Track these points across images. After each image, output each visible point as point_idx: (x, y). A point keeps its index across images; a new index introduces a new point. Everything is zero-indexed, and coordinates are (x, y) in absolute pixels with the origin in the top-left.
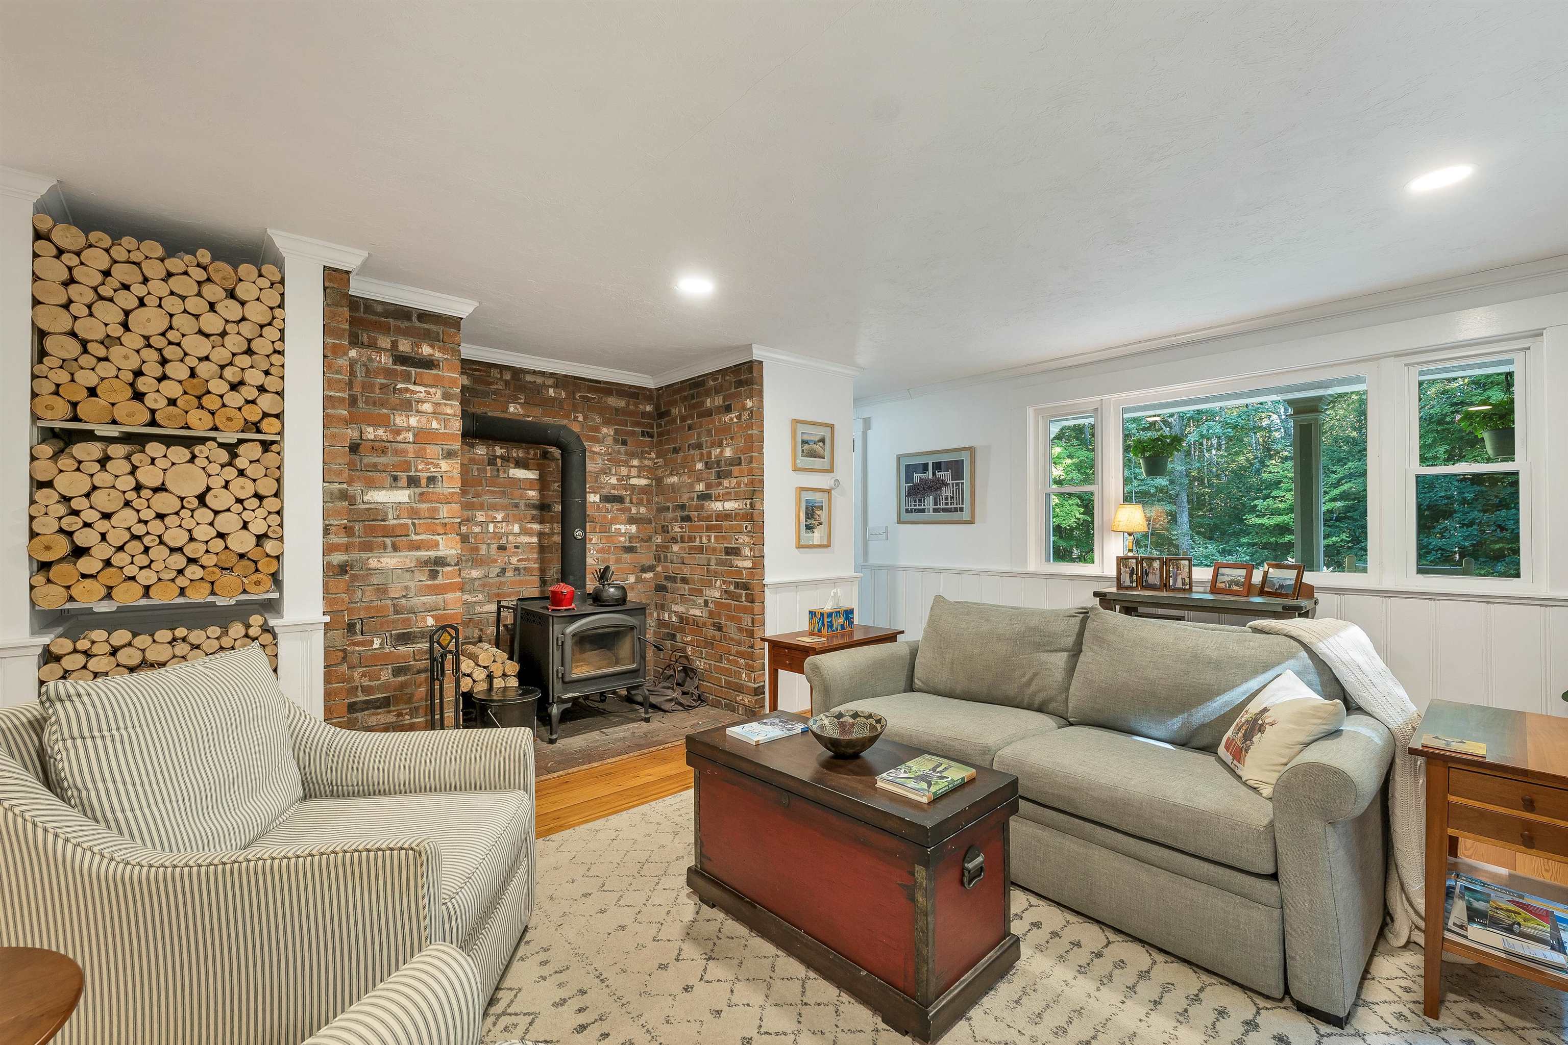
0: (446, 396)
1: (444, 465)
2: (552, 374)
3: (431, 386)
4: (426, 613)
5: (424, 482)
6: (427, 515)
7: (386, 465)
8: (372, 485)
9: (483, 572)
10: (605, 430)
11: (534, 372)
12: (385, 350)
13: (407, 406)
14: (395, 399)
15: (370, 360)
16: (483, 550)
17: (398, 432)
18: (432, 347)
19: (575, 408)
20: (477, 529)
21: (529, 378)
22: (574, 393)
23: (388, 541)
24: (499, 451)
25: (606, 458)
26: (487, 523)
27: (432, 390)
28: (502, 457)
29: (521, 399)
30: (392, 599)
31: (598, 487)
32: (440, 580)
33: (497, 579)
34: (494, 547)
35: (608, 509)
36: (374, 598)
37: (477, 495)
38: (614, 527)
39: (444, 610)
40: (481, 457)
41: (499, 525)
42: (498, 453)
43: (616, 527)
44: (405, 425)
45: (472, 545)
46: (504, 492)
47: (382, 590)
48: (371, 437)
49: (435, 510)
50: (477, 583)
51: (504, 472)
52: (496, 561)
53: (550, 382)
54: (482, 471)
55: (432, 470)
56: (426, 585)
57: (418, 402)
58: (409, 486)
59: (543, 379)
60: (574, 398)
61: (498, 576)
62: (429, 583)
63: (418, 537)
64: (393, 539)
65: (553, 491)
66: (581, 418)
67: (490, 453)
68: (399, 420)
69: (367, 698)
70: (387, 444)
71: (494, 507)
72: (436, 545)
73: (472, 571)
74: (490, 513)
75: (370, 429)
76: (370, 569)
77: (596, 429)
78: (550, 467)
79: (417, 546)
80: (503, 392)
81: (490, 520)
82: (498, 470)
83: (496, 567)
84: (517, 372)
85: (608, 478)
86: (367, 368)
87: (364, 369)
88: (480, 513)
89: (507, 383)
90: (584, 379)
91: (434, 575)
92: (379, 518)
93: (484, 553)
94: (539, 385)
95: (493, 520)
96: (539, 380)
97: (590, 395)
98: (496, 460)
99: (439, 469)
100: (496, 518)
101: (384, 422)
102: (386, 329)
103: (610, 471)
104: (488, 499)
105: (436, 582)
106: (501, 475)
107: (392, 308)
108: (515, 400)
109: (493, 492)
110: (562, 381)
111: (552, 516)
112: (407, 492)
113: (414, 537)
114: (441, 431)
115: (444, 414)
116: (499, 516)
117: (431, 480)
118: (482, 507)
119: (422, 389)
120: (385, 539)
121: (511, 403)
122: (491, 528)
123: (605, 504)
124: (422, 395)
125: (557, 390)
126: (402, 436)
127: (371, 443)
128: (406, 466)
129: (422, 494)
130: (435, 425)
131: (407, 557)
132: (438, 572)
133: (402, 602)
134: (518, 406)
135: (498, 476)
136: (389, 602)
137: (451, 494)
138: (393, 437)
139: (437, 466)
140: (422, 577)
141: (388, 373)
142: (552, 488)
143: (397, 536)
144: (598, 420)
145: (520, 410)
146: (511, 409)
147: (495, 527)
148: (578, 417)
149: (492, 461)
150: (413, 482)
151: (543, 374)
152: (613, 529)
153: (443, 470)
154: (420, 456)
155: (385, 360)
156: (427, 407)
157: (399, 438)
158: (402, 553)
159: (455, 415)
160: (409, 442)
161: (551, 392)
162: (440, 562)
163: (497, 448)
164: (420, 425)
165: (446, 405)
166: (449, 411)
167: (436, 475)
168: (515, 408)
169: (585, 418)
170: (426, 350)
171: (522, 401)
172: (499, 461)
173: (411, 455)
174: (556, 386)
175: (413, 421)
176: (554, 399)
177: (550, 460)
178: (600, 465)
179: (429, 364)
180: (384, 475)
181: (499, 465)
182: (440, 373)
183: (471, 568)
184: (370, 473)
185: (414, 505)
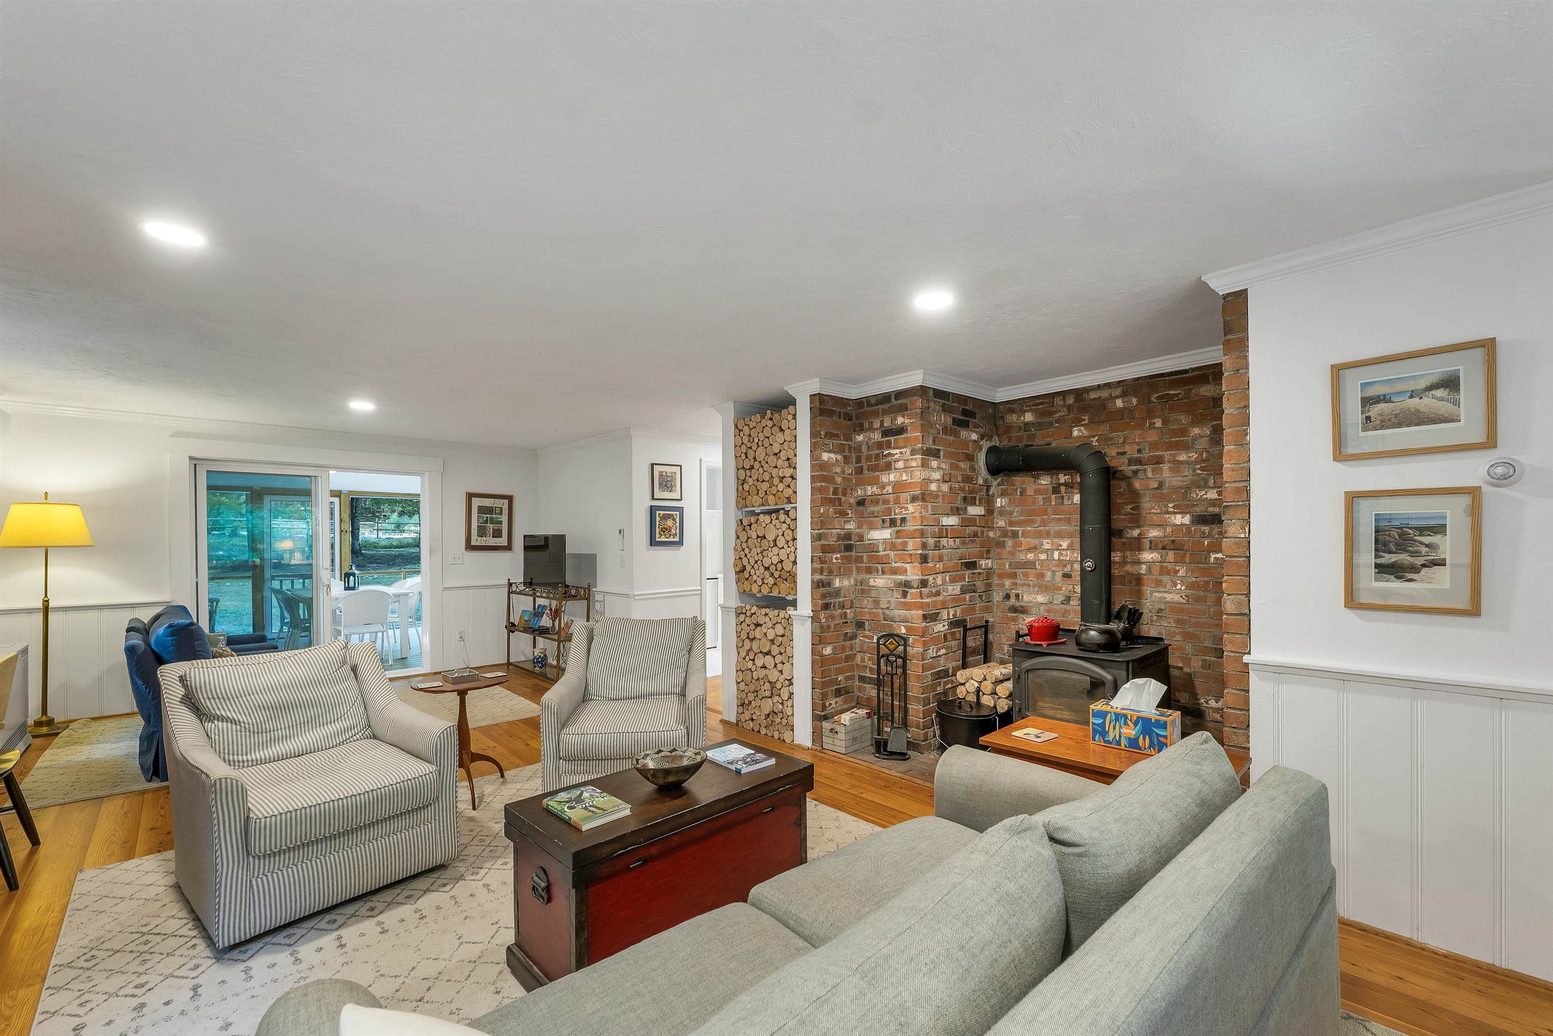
0: (913, 452)
1: (911, 508)
2: (1120, 382)
3: (903, 447)
4: (901, 623)
5: (899, 522)
6: (900, 548)
7: (878, 512)
8: (872, 527)
9: (1048, 598)
10: (1196, 431)
11: (1099, 387)
12: (877, 429)
13: (888, 467)
14: (882, 462)
15: (870, 439)
16: (1048, 575)
17: (883, 487)
18: (903, 416)
19: (1151, 413)
20: (1043, 557)
21: (1093, 395)
22: (1149, 396)
23: (880, 567)
24: (1063, 478)
25: (1198, 466)
26: (1052, 550)
27: (904, 450)
28: (1066, 484)
29: (1084, 420)
30: (883, 609)
31: (1187, 506)
32: (908, 600)
33: (1062, 606)
34: (1059, 575)
35: (1204, 533)
36: (872, 607)
37: (1044, 524)
38: (1213, 556)
39: (912, 623)
40: (1045, 487)
41: (1064, 553)
42: (1062, 481)
43: (1217, 556)
44: (887, 481)
45: (1038, 571)
46: (1070, 518)
47: (876, 602)
48: (870, 493)
49: (905, 544)
50: (1042, 608)
51: (1069, 499)
52: (1060, 589)
53: (1117, 392)
54: (1047, 500)
55: (904, 512)
56: (900, 602)
57: (895, 462)
58: (890, 526)
59: (1109, 391)
60: (1150, 402)
61: (1062, 603)
62: (902, 600)
63: (896, 565)
64: (883, 565)
65: (1125, 515)
66: (1158, 423)
67: (1054, 482)
68: (884, 478)
69: (871, 676)
70: (878, 497)
71: (1060, 535)
72: (905, 571)
73: (1038, 597)
74: (1056, 540)
75: (869, 488)
76: (870, 586)
77: (1184, 432)
78: (1120, 488)
79: (894, 572)
80: (1066, 417)
81: (1056, 547)
82: (1063, 497)
83: (1060, 594)
84: (1079, 393)
85: (1204, 492)
86: (868, 445)
87: (867, 446)
88: (1047, 541)
89: (1069, 408)
90: (1162, 375)
91: (905, 595)
92: (875, 550)
93: (1049, 579)
94: (1106, 399)
95: (1058, 548)
96: (1104, 394)
97: (1172, 392)
98: (1060, 488)
99: (908, 512)
100: (1061, 546)
101: (875, 481)
102: (876, 414)
103: (1206, 481)
104: (1054, 527)
105: (906, 600)
106: (1066, 502)
107: (880, 397)
108: (1078, 422)
109: (1059, 520)
110: (1129, 387)
111: (1124, 543)
112: (889, 531)
113: (894, 565)
114: (908, 481)
115: (911, 467)
116: (1065, 544)
117: (903, 520)
118: (1048, 535)
119: (897, 451)
120: (877, 565)
121: (1074, 427)
122: (1056, 555)
123: (1199, 527)
124: (897, 456)
125: (1126, 399)
126: (886, 490)
127: (871, 497)
128: (889, 512)
129: (898, 532)
130: (904, 477)
131: (889, 578)
132: (907, 592)
133: (887, 612)
134: (1082, 428)
135: (1063, 503)
136: (880, 610)
137: (915, 530)
138: (882, 492)
139: (907, 509)
140: (898, 595)
141: (880, 445)
142: (1124, 512)
143: (884, 563)
144: (1184, 419)
145: (1084, 432)
146: (1075, 433)
147: (1060, 554)
148: (1154, 423)
149: (1056, 490)
150: (893, 523)
151: (1108, 385)
152: (1212, 560)
153: (910, 512)
154: (897, 501)
155: (877, 436)
156: (900, 464)
157: (885, 492)
158: (886, 576)
159: (918, 466)
160: (890, 494)
161: (1119, 403)
162: (907, 584)
163: (1061, 476)
164: (896, 480)
165: (912, 459)
166: (914, 464)
167: (905, 516)
168: (1080, 431)
169: (1164, 422)
170: (900, 420)
171: (1086, 422)
172: (1063, 488)
173: (892, 503)
174: (1124, 395)
175: (892, 477)
176: (1122, 410)
177: (1120, 480)
178: (1190, 477)
179: (901, 430)
180: (878, 519)
181: (1063, 492)
182: (909, 435)
183: (1037, 593)
184: (871, 519)
185: (893, 540)
